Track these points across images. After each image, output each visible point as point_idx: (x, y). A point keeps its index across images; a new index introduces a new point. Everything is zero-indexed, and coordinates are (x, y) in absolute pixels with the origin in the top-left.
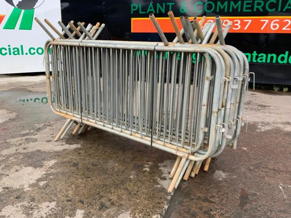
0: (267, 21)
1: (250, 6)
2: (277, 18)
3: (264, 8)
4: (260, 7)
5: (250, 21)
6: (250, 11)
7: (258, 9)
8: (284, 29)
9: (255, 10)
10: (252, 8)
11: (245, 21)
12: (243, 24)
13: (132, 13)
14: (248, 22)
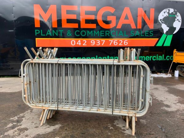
0: (112, 41)
1: (103, 33)
2: (116, 40)
3: (110, 34)
4: (108, 34)
5: (104, 41)
6: (104, 36)
7: (107, 35)
8: (120, 44)
9: (106, 36)
10: (105, 34)
11: (102, 41)
12: (101, 42)
13: (36, 35)
14: (103, 41)
